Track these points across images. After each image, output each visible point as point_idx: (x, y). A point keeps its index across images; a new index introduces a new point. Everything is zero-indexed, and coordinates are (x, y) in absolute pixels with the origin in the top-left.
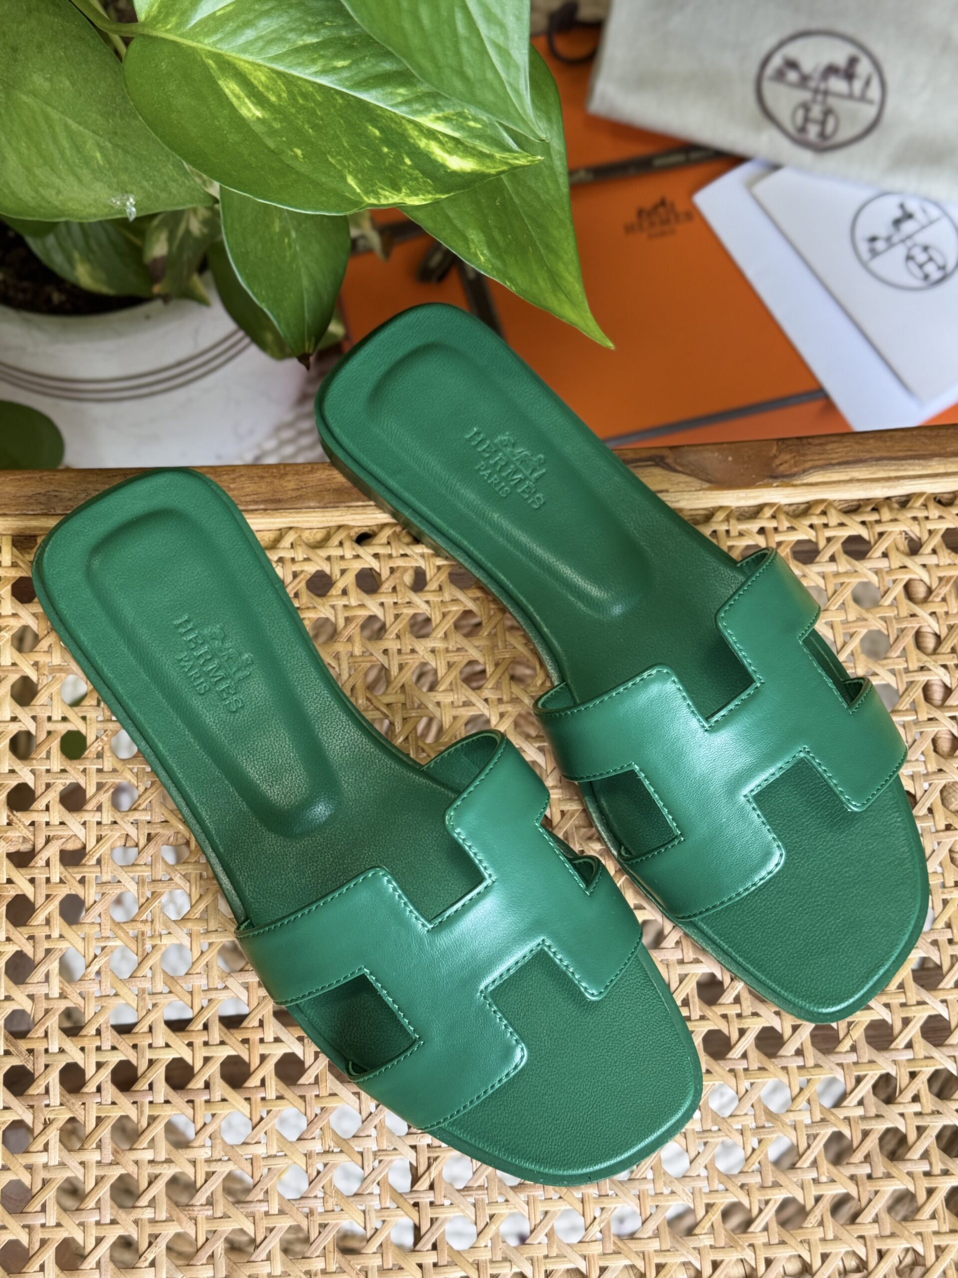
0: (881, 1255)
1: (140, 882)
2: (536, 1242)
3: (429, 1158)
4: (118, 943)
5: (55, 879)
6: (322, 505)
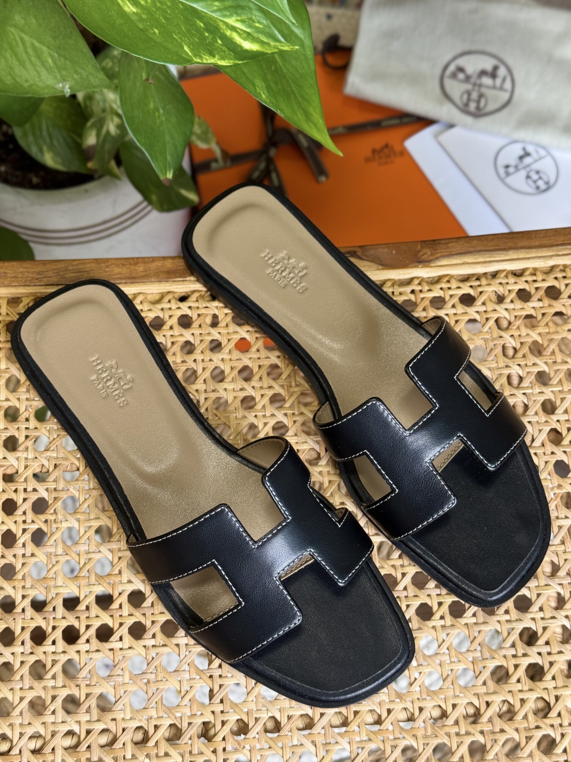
0: (488, 704)
6: (159, 280)
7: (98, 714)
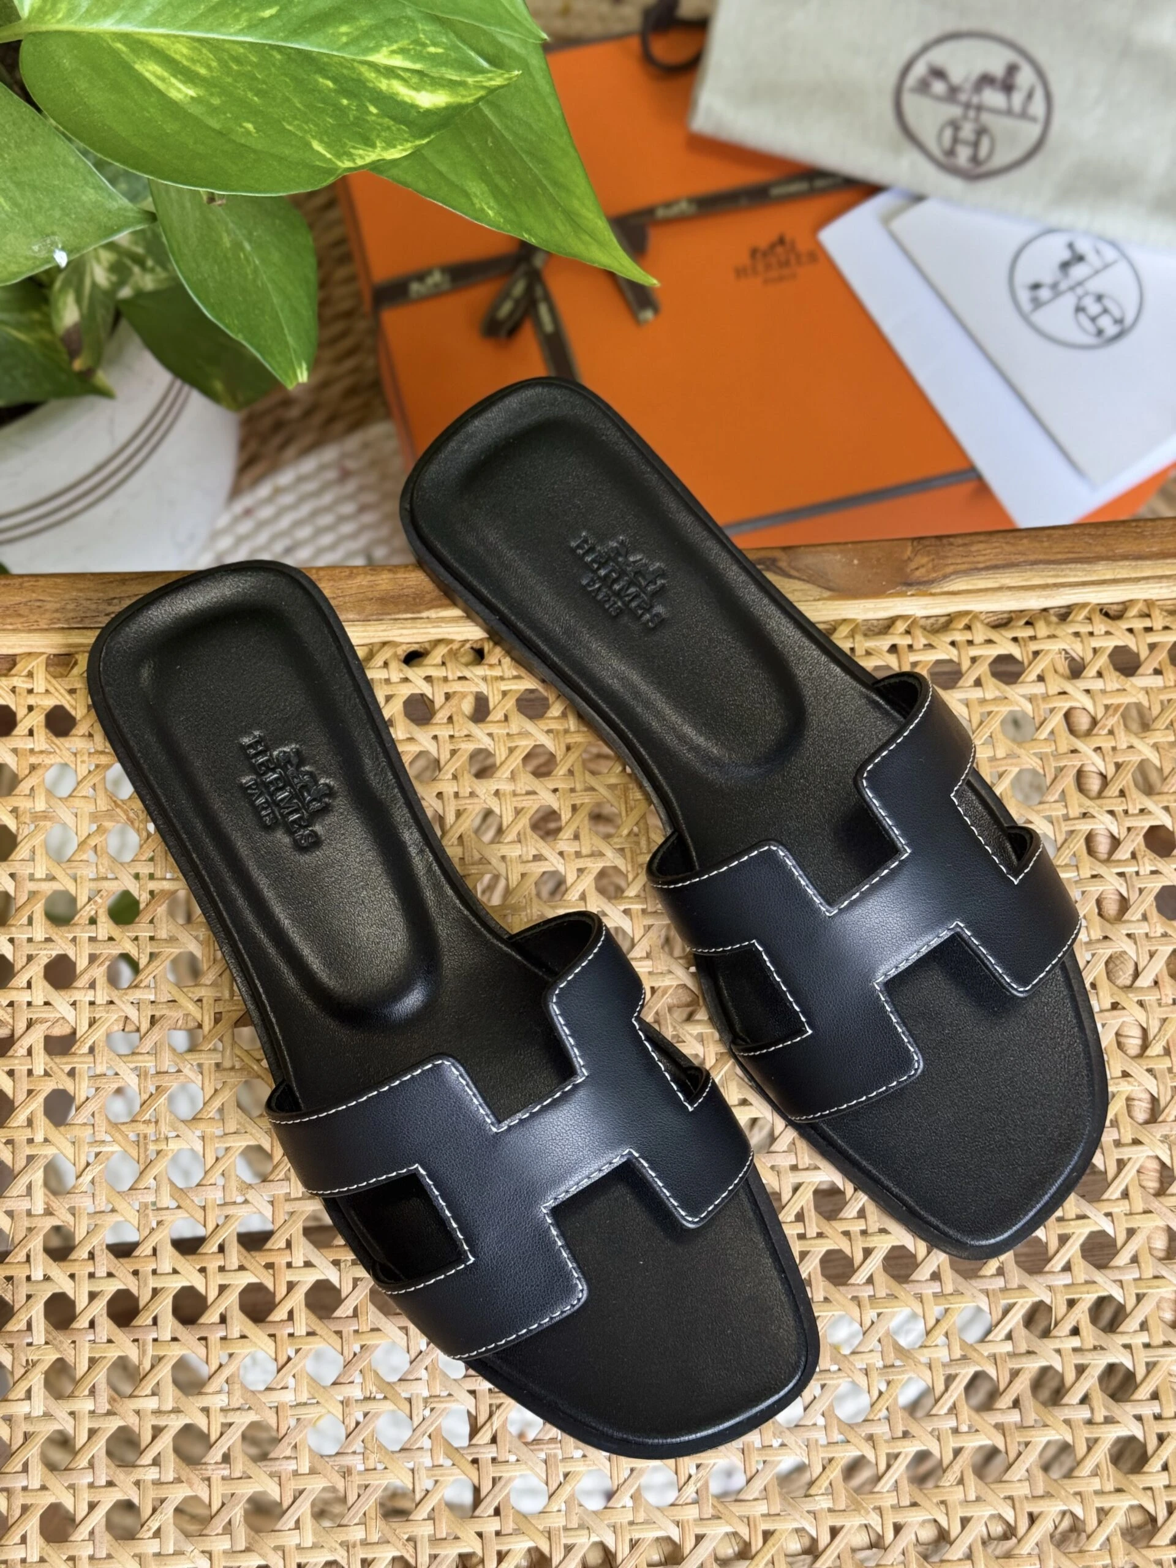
0: (1032, 1519)
1: (141, 1074)
2: (620, 1505)
3: (491, 1405)
4: (116, 1148)
5: (39, 1070)
6: (363, 617)
7: (247, 1536)
